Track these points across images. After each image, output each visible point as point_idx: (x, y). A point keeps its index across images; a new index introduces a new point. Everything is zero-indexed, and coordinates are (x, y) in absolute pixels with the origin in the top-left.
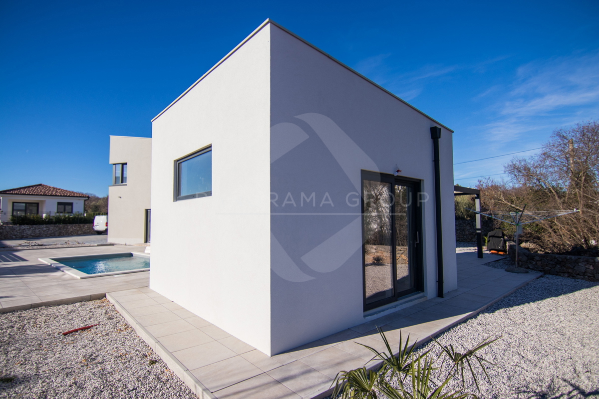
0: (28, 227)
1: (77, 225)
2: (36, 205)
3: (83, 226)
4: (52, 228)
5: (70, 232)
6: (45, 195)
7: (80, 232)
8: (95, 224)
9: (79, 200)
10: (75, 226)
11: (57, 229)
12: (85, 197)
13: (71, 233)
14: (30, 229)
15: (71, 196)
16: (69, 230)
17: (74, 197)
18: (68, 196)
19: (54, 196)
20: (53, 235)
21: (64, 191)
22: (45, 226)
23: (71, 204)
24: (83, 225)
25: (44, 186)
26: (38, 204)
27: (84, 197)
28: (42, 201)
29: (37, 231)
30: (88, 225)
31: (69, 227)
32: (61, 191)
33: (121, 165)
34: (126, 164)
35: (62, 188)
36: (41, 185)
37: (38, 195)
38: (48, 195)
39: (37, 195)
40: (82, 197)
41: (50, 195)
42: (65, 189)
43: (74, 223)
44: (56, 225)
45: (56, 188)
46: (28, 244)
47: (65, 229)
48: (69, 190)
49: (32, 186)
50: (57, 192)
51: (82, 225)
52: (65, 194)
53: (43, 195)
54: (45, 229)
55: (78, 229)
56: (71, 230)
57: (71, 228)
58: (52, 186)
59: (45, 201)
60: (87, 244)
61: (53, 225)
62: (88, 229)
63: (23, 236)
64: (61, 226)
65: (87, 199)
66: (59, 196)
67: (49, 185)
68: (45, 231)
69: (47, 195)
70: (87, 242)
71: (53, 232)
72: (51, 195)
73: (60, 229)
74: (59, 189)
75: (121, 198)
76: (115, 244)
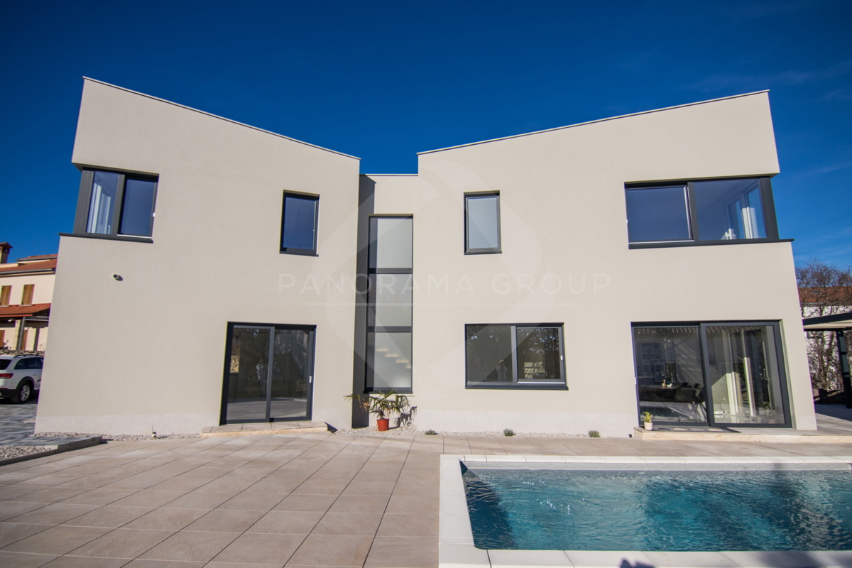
33: (121, 176)
75: (120, 279)
76: (104, 437)
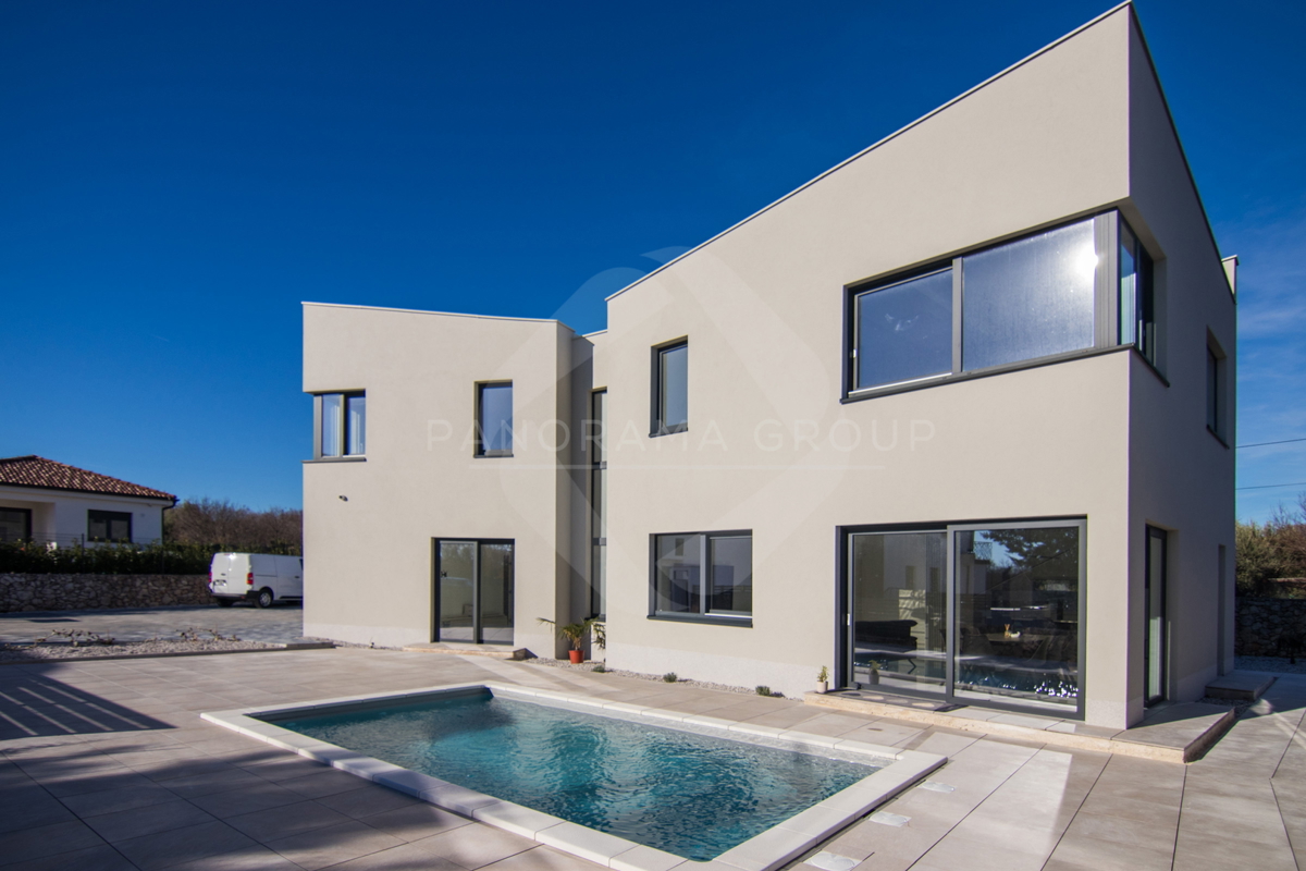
0: (23, 580)
1: (159, 576)
2: (22, 515)
3: (177, 581)
4: (91, 583)
5: (140, 597)
6: (52, 488)
7: (167, 599)
8: (214, 578)
9: (149, 505)
10: (152, 581)
11: (105, 588)
12: (166, 499)
13: (143, 601)
14: (28, 584)
15: (127, 495)
16: (137, 593)
17: (136, 496)
18: (119, 494)
19: (77, 490)
20: (94, 603)
21: (104, 478)
22: (70, 578)
23: (127, 517)
24: (176, 577)
25: (43, 461)
26: (28, 513)
27: (161, 498)
28: (42, 506)
29: (49, 591)
30: (189, 577)
31: (138, 583)
32: (96, 479)
33: (342, 397)
34: (361, 393)
35: (97, 471)
36: (33, 458)
37: (32, 486)
38: (63, 489)
39: (29, 486)
40: (157, 498)
41: (68, 489)
42: (105, 474)
43: (150, 573)
44: (103, 576)
45: (80, 470)
46: (68, 639)
47: (127, 589)
48: (116, 476)
49: (12, 461)
50: (83, 481)
51: (172, 578)
52: (107, 488)
53: (48, 488)
54: (70, 586)
55: (163, 588)
56: (145, 591)
57: (143, 585)
58: (67, 463)
59: (53, 504)
60: (247, 642)
61: (93, 576)
62: (189, 591)
63: (9, 604)
64: (115, 578)
65: (171, 503)
66: (91, 492)
67: (57, 460)
68: (73, 591)
69: (58, 488)
70: (248, 633)
71: (93, 595)
72: (71, 489)
73: (112, 587)
74: (90, 474)
75: (346, 499)
76: (335, 643)
